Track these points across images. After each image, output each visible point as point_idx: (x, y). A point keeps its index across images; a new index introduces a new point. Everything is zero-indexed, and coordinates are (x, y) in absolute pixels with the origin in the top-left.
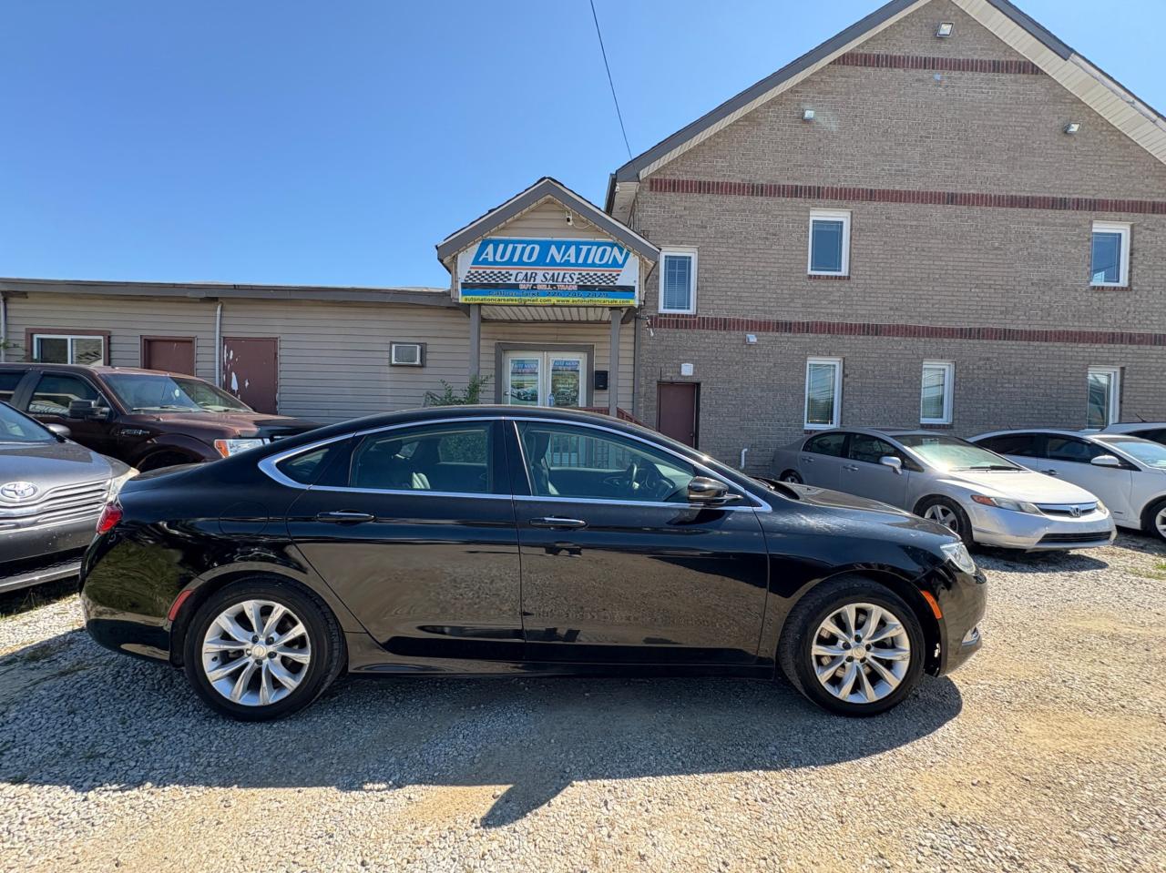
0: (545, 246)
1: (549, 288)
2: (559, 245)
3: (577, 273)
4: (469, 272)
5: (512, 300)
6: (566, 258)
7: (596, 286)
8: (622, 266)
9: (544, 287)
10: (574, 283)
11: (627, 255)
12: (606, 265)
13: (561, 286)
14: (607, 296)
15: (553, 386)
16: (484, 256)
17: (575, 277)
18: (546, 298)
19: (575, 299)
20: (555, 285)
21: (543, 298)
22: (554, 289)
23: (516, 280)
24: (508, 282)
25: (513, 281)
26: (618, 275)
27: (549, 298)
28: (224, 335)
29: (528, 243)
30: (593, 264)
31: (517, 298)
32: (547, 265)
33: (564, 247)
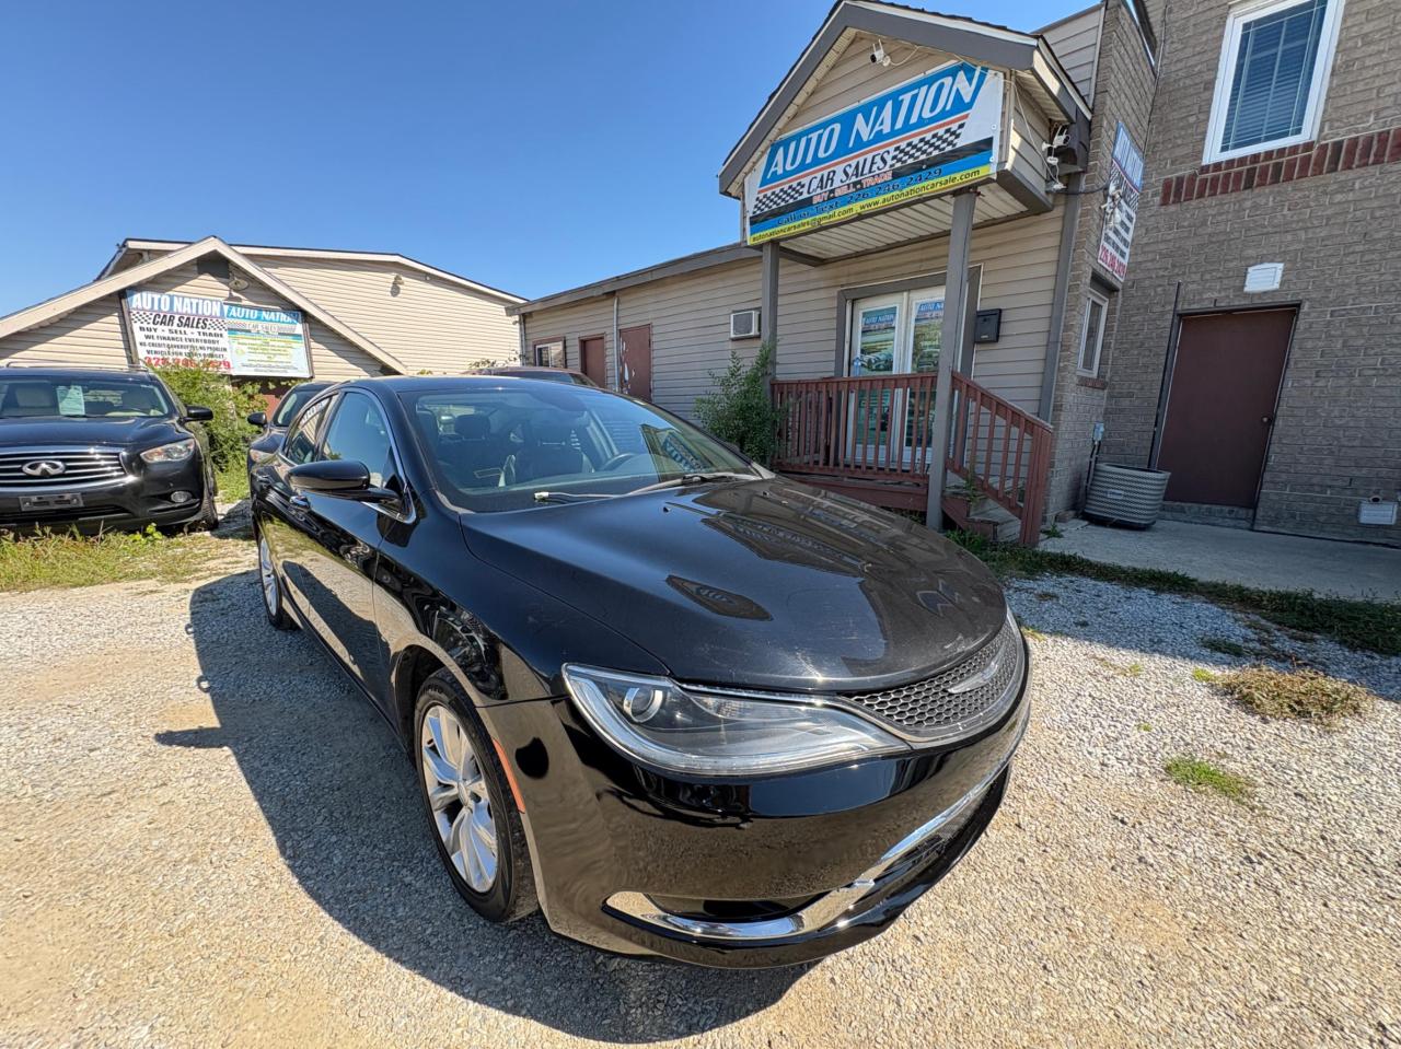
0: (847, 120)
1: (852, 190)
2: (865, 110)
3: (891, 148)
4: (757, 199)
5: (803, 225)
6: (877, 128)
7: (922, 162)
8: (970, 106)
9: (845, 190)
10: (887, 168)
11: (982, 77)
12: (944, 114)
13: (868, 181)
14: (941, 174)
15: (916, 345)
16: (773, 169)
17: (888, 158)
18: (846, 208)
19: (886, 196)
20: (860, 182)
21: (842, 209)
22: (859, 190)
23: (809, 192)
24: (800, 198)
25: (805, 195)
26: (961, 126)
27: (850, 206)
28: (620, 327)
29: (824, 125)
30: (922, 122)
31: (809, 219)
32: (852, 151)
33: (875, 109)
